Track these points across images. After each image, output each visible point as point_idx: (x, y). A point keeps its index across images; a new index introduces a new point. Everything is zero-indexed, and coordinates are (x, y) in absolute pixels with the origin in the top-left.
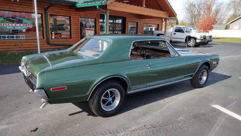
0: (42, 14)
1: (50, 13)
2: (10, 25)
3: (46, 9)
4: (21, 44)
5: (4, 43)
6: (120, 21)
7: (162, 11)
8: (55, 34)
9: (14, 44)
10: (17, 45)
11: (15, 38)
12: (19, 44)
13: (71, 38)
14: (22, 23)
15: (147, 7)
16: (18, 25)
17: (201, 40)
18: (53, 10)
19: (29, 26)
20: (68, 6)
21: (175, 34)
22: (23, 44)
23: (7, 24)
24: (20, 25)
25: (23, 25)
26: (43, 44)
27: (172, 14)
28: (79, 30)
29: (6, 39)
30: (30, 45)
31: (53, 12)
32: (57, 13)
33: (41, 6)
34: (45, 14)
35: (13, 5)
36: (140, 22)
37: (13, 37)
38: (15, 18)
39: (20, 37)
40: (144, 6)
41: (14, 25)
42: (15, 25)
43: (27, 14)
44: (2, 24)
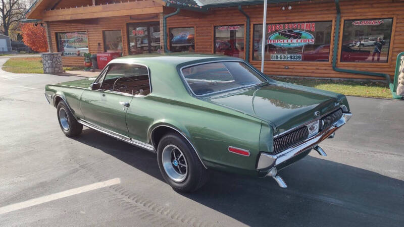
1: (346, 18)
2: (285, 41)
4: (292, 67)
5: (274, 64)
9: (283, 67)
10: (288, 69)
11: (288, 59)
12: (290, 67)
13: (387, 61)
14: (300, 38)
16: (295, 41)
18: (354, 10)
19: (309, 41)
22: (296, 67)
23: (282, 41)
24: (297, 41)
25: (301, 41)
26: (326, 70)
30: (304, 69)
31: (352, 15)
32: (361, 15)
34: (336, 21)
35: (290, 14)
37: (287, 57)
38: (292, 31)
39: (295, 57)
41: (289, 41)
42: (291, 41)
43: (309, 25)
44: (276, 41)
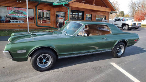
0: (34, 9)
2: (16, 15)
3: (36, 6)
6: (81, 14)
7: (106, 8)
8: (43, 21)
11: (19, 22)
12: (21, 25)
13: (50, 23)
14: (23, 14)
15: (96, 5)
17: (132, 26)
20: (49, 5)
21: (115, 22)
22: (23, 25)
26: (34, 26)
27: (112, 9)
28: (55, 19)
29: (14, 22)
31: (40, 8)
33: (34, 5)
34: (36, 9)
36: (94, 14)
37: (18, 22)
38: (19, 11)
40: (94, 5)
41: (18, 15)
44: (12, 15)
